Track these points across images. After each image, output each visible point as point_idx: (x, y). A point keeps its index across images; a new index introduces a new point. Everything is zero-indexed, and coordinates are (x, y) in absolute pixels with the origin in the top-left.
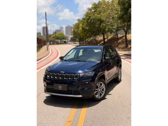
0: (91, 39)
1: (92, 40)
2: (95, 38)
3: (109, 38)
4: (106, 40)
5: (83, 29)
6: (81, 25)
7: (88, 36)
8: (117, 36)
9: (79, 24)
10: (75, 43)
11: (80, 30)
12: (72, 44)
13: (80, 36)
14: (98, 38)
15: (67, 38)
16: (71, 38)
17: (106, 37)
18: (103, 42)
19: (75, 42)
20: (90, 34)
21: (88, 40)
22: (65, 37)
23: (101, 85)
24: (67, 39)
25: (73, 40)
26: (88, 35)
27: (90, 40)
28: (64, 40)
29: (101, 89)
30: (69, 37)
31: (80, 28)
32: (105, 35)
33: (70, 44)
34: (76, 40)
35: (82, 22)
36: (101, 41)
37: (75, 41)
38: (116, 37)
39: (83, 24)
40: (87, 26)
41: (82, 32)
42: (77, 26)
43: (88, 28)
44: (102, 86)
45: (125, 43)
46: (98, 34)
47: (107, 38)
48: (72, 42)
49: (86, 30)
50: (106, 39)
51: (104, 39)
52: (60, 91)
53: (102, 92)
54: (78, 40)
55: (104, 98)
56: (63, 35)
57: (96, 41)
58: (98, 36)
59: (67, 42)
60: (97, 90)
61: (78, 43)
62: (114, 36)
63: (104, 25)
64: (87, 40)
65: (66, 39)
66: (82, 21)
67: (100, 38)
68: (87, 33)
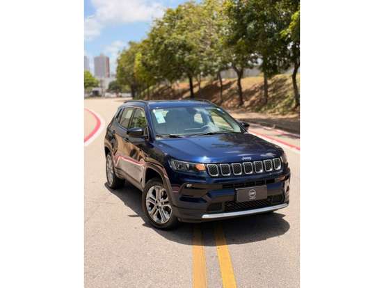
0: (161, 86)
1: (162, 88)
2: (170, 85)
3: (203, 85)
4: (196, 90)
5: (144, 64)
6: (139, 55)
7: (156, 80)
8: (219, 80)
9: (134, 54)
10: (121, 97)
11: (136, 66)
12: (114, 98)
13: (134, 80)
14: (178, 85)
15: (99, 85)
16: (110, 86)
17: (195, 83)
18: (189, 94)
19: (120, 94)
20: (161, 77)
21: (154, 88)
22: (94, 81)
24: (102, 87)
25: (115, 88)
26: (156, 77)
27: (160, 90)
28: (94, 89)
30: (101, 81)
31: (137, 63)
32: (194, 79)
33: (108, 97)
34: (123, 90)
35: (141, 49)
36: (184, 92)
37: (120, 91)
38: (216, 84)
39: (143, 54)
40: (153, 58)
41: (143, 72)
42: (129, 57)
43: (156, 62)
45: (238, 97)
46: (179, 78)
47: (199, 84)
48: (112, 93)
49: (152, 67)
50: (195, 86)
51: (192, 87)
54: (127, 88)
56: (91, 76)
57: (173, 91)
58: (178, 82)
59: (100, 93)
61: (128, 97)
62: (211, 81)
64: (151, 88)
65: (97, 86)
66: (142, 46)
67: (181, 85)
68: (154, 74)
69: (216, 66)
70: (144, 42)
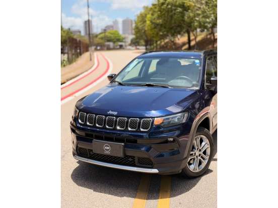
0: (167, 40)
1: (167, 42)
2: (173, 40)
3: (199, 38)
4: (193, 43)
5: (152, 23)
6: (149, 16)
7: (161, 35)
8: (212, 35)
9: (146, 15)
10: (138, 49)
11: (147, 25)
12: (133, 50)
13: (146, 36)
14: (179, 39)
15: (124, 40)
16: (132, 41)
17: (192, 37)
18: (187, 46)
19: (138, 47)
20: (165, 33)
21: (161, 42)
22: (121, 38)
23: (201, 141)
24: (125, 42)
25: (135, 43)
26: (161, 33)
27: (165, 44)
28: (120, 43)
29: (200, 150)
30: (127, 37)
31: (148, 22)
32: (191, 34)
33: (129, 49)
34: (140, 44)
35: (151, 12)
36: (184, 44)
38: (210, 38)
39: (152, 15)
40: (159, 17)
41: (151, 29)
42: (142, 18)
43: (161, 21)
44: (203, 144)
46: (179, 33)
47: (195, 38)
48: (133, 47)
49: (158, 25)
50: (193, 40)
51: (189, 41)
52: (108, 156)
53: (202, 157)
54: (143, 42)
55: (206, 171)
56: (118, 34)
57: (175, 44)
58: (179, 36)
59: (124, 47)
60: (192, 154)
61: (143, 49)
62: (207, 35)
63: (191, 15)
64: (159, 42)
65: (122, 41)
66: (151, 9)
67: (181, 39)
68: (160, 30)
69: (209, 23)
70: (154, 5)
